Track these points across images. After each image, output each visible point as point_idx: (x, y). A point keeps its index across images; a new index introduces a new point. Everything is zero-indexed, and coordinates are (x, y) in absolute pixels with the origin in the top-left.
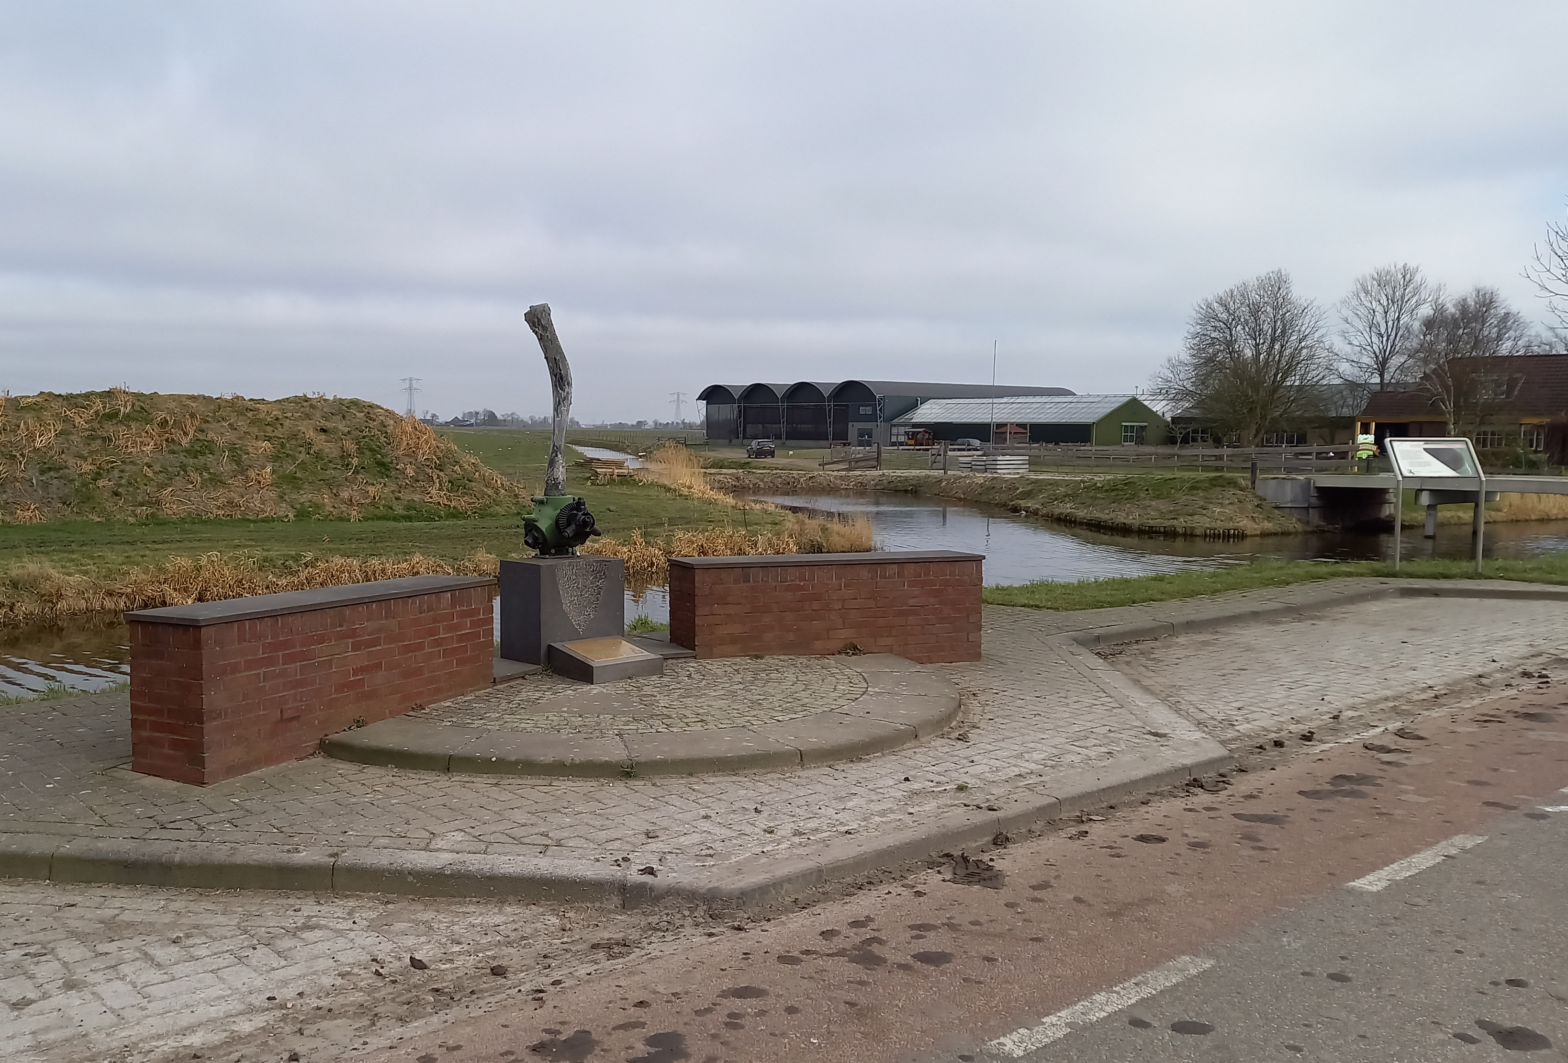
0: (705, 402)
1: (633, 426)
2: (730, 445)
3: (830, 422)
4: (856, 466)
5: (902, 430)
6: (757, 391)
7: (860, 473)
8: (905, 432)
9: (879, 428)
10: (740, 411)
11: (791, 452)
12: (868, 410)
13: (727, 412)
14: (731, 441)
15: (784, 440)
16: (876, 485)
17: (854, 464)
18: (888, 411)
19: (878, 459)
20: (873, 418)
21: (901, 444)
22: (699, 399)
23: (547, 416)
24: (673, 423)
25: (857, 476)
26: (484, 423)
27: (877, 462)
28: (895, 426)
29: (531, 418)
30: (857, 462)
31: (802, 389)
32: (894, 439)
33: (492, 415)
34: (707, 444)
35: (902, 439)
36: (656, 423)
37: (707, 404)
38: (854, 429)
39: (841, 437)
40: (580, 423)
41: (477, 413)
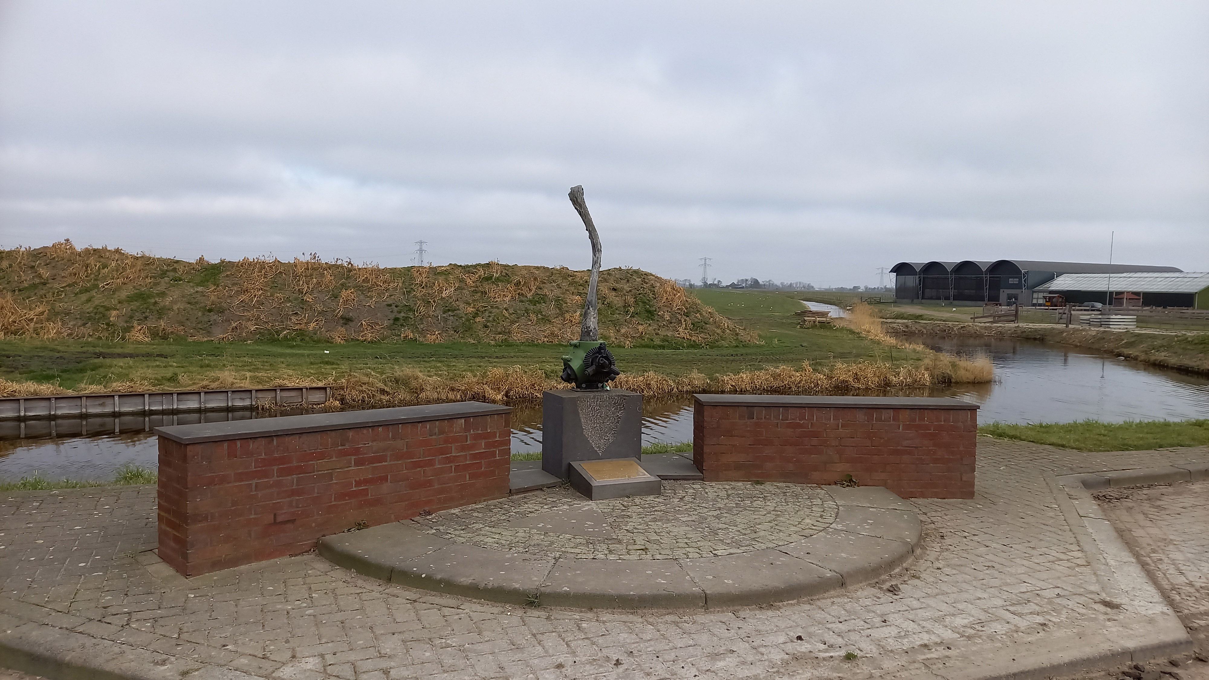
0: (895, 274)
1: (850, 289)
2: (912, 303)
3: (986, 289)
4: (999, 319)
5: (1041, 295)
6: (933, 266)
7: (1001, 325)
8: (1044, 297)
9: (1023, 294)
10: (920, 281)
11: (954, 309)
12: (1015, 281)
13: (911, 281)
14: (913, 300)
15: (951, 301)
16: (1012, 334)
17: (998, 318)
18: (1031, 281)
19: (1016, 315)
20: (1018, 286)
21: (1040, 305)
22: (891, 272)
23: (793, 282)
24: (878, 288)
25: (998, 327)
26: (751, 286)
27: (1016, 317)
28: (1035, 292)
29: (782, 284)
30: (1000, 317)
31: (966, 266)
32: (1035, 301)
33: (756, 282)
34: (895, 302)
35: (1041, 301)
36: (866, 288)
37: (897, 275)
38: (1004, 294)
39: (994, 299)
40: (815, 287)
41: (747, 280)
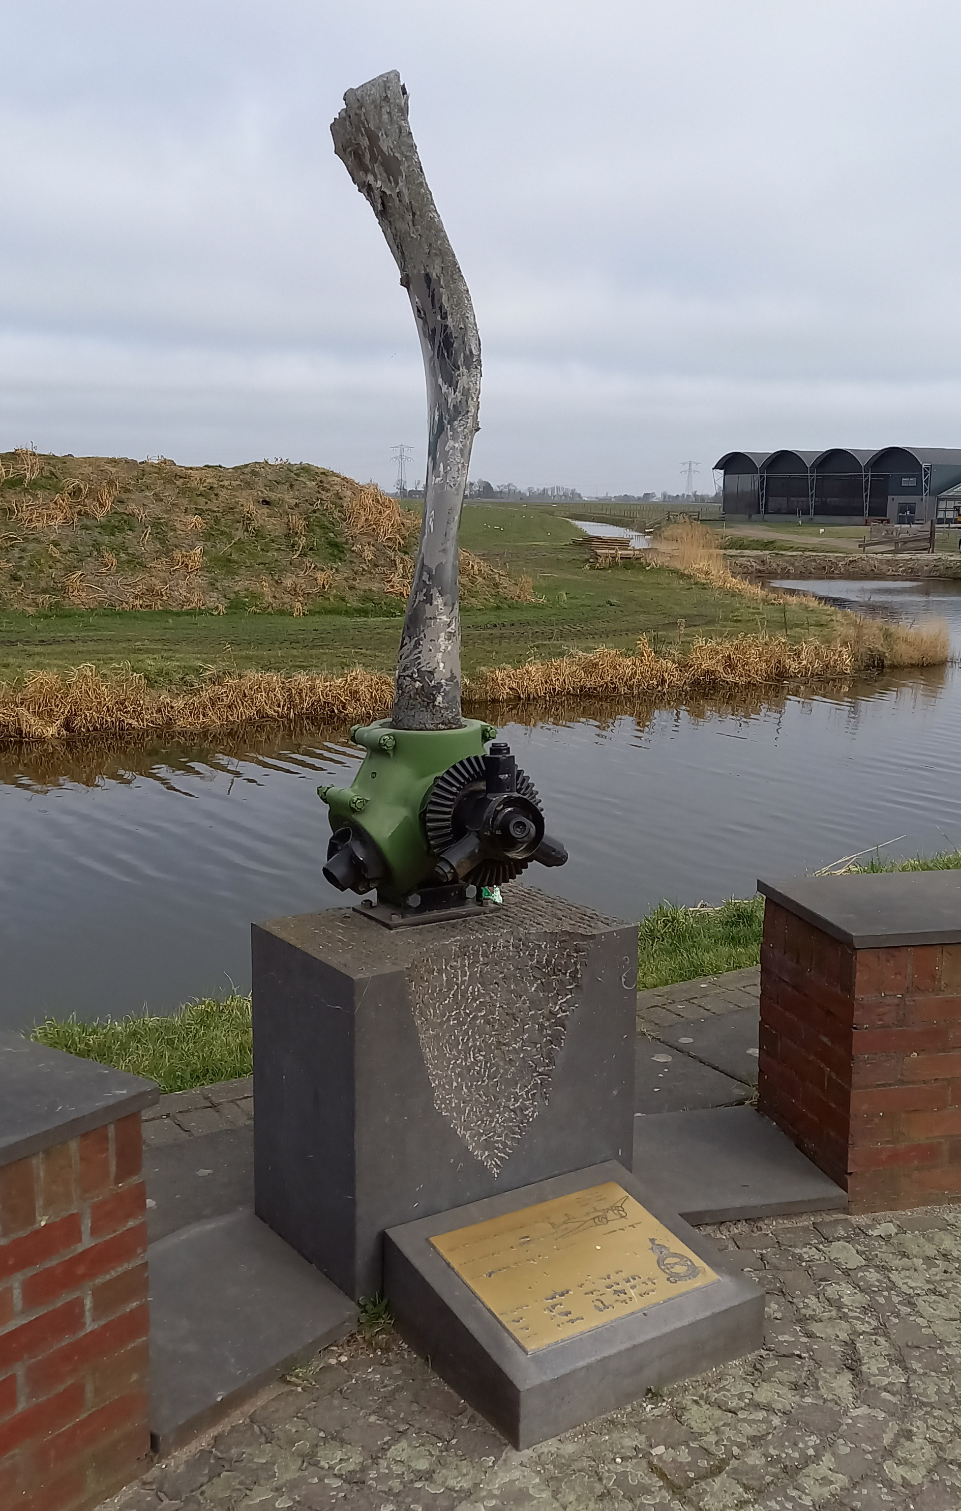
0: (722, 471)
1: (639, 498)
2: (750, 520)
3: (866, 496)
4: (904, 547)
5: (951, 505)
6: (783, 458)
7: (908, 557)
8: (955, 507)
10: (762, 482)
11: (822, 530)
12: (911, 482)
13: (748, 483)
16: (930, 572)
18: (936, 480)
19: (931, 539)
20: (916, 491)
22: (716, 468)
24: (683, 495)
26: (479, 494)
28: (942, 499)
29: (530, 490)
30: (905, 543)
31: (835, 457)
32: (941, 515)
33: (487, 486)
34: (722, 520)
36: (664, 495)
37: (725, 474)
39: (878, 512)
40: (582, 495)
